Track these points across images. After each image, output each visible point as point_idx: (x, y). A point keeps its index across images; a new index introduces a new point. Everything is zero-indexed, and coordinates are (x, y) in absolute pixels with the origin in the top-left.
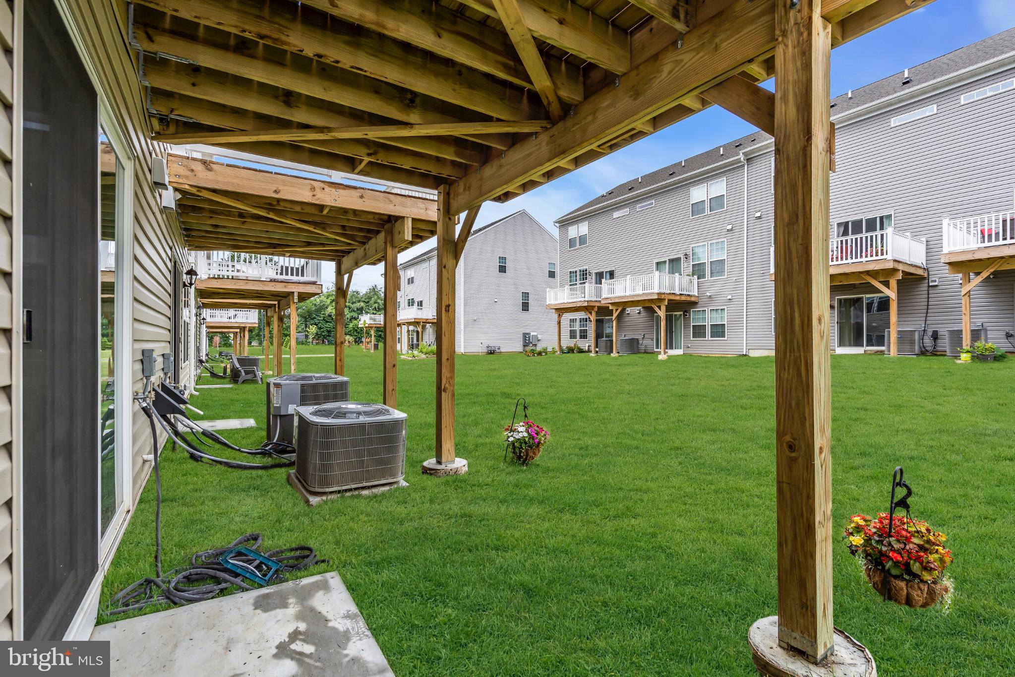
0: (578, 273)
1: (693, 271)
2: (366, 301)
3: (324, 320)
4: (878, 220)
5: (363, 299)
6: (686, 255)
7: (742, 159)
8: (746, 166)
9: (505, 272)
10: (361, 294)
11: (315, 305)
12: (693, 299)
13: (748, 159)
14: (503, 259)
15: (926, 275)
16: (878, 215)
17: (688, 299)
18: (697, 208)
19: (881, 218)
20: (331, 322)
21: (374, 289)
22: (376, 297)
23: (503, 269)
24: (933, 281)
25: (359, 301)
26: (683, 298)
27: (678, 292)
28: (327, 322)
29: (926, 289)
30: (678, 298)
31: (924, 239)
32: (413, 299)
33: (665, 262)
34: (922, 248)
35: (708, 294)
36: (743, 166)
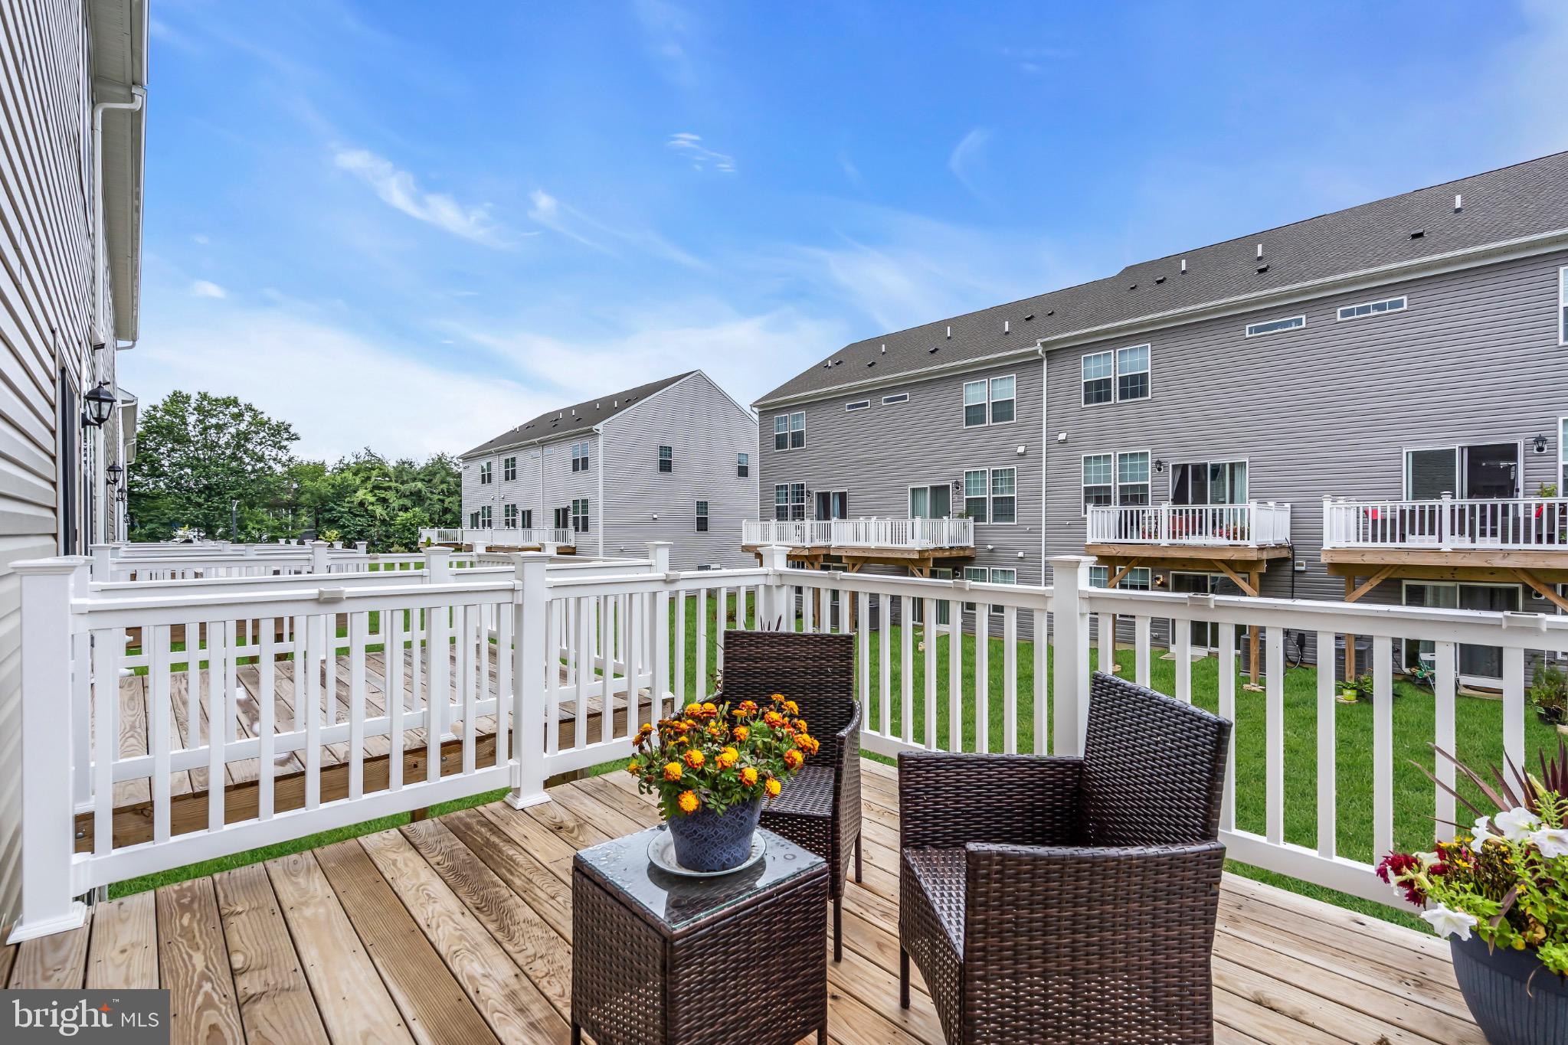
0: (789, 491)
1: (967, 508)
2: (427, 478)
3: (350, 512)
4: (1227, 468)
5: (421, 476)
6: (957, 483)
7: (1040, 352)
8: (1045, 363)
9: (670, 471)
10: (418, 468)
11: (333, 486)
12: (967, 553)
13: (1047, 352)
14: (666, 451)
15: (1290, 556)
16: (1226, 460)
17: (962, 553)
18: (975, 415)
19: (1232, 466)
20: (362, 516)
21: (440, 459)
22: (443, 473)
23: (666, 466)
24: (1299, 565)
25: (414, 480)
26: (955, 553)
27: (946, 545)
28: (356, 516)
29: (1290, 573)
30: (947, 554)
31: (1288, 505)
32: (514, 506)
33: (925, 489)
34: (1285, 517)
35: (990, 547)
36: (1041, 361)
